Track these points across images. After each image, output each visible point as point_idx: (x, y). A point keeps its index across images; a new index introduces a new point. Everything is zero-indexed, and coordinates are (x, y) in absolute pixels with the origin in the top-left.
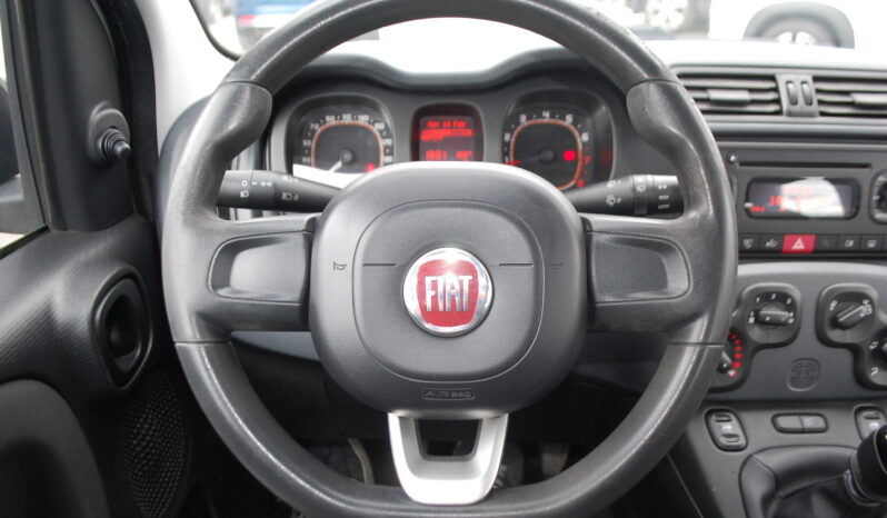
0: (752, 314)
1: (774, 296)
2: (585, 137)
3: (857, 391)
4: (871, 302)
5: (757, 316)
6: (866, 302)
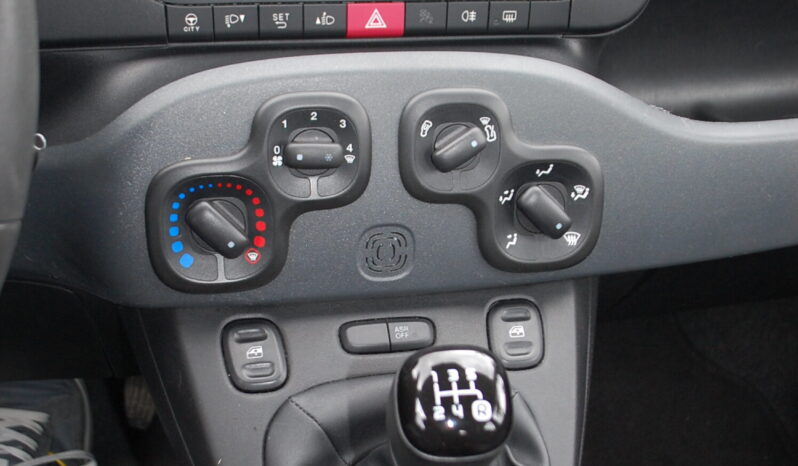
0: (277, 149)
1: (314, 117)
3: (485, 274)
4: (495, 121)
5: (285, 154)
6: (485, 121)
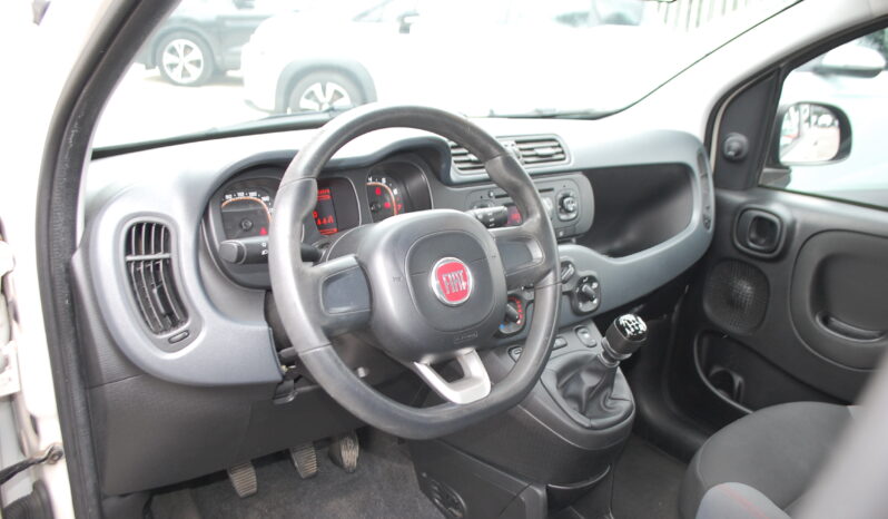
2: (395, 191)
3: (575, 318)
6: (571, 266)
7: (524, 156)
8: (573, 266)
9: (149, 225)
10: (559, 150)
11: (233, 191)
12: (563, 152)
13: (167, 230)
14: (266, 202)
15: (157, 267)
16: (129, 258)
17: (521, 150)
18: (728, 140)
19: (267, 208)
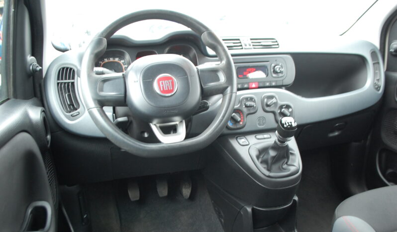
1: (249, 99)
5: (245, 105)
6: (274, 98)
7: (253, 45)
8: (276, 98)
9: (67, 68)
10: (276, 43)
11: (108, 57)
12: (278, 45)
13: (74, 71)
14: (123, 63)
15: (68, 85)
16: (59, 81)
17: (252, 42)
18: (393, 43)
19: (123, 66)
